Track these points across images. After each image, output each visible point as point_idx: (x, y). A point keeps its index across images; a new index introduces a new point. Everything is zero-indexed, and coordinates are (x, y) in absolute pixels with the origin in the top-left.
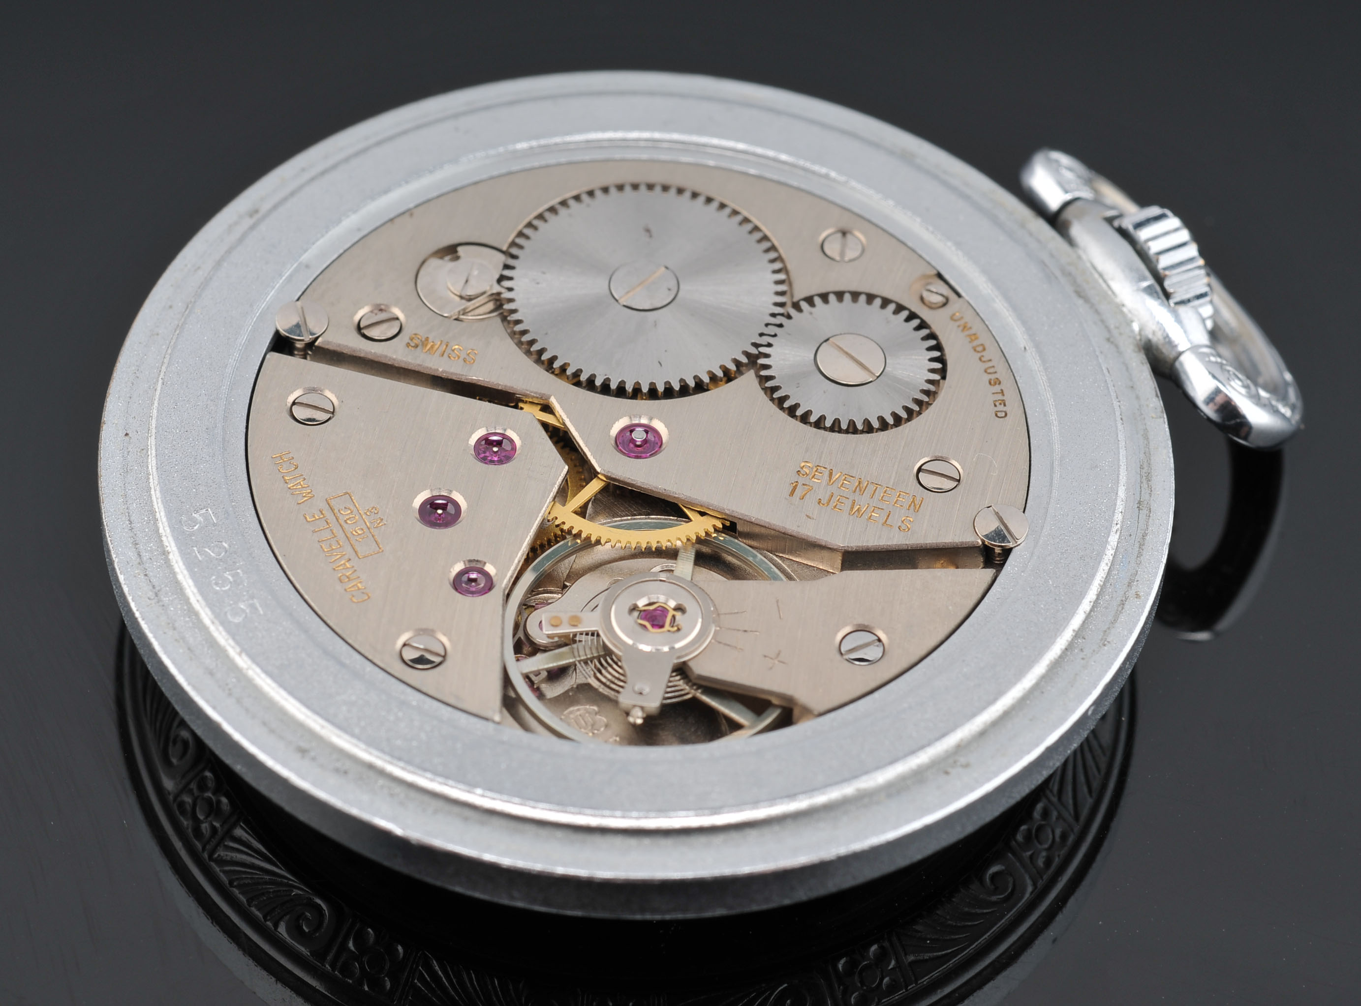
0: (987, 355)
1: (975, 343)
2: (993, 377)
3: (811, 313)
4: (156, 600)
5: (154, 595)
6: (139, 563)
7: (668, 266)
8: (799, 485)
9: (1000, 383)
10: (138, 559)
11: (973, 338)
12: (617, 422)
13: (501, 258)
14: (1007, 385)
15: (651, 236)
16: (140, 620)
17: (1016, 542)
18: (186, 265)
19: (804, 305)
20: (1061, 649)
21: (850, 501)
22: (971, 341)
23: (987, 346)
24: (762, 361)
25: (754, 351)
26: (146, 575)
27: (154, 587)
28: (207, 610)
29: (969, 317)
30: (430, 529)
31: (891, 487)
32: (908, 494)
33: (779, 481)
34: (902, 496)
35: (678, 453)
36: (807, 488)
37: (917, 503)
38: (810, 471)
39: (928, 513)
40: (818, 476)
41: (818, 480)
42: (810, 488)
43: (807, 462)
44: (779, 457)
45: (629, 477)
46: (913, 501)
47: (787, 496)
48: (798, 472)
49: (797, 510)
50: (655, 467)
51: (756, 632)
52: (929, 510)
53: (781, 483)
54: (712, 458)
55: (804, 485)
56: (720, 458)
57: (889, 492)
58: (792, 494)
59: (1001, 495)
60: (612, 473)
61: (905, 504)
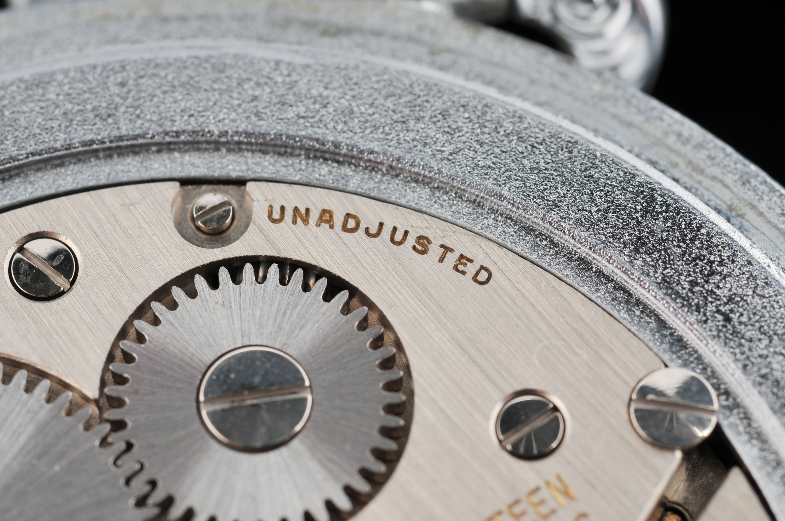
0: (370, 222)
1: (338, 220)
2: (411, 241)
9: (429, 241)
11: (327, 217)
14: (439, 233)
22: (331, 224)
23: (354, 211)
29: (289, 198)
31: (510, 501)
32: (536, 490)
34: (536, 498)
37: (558, 484)
39: (587, 487)
46: (554, 491)
52: (583, 481)
57: (517, 510)
59: (621, 372)
61: (552, 504)
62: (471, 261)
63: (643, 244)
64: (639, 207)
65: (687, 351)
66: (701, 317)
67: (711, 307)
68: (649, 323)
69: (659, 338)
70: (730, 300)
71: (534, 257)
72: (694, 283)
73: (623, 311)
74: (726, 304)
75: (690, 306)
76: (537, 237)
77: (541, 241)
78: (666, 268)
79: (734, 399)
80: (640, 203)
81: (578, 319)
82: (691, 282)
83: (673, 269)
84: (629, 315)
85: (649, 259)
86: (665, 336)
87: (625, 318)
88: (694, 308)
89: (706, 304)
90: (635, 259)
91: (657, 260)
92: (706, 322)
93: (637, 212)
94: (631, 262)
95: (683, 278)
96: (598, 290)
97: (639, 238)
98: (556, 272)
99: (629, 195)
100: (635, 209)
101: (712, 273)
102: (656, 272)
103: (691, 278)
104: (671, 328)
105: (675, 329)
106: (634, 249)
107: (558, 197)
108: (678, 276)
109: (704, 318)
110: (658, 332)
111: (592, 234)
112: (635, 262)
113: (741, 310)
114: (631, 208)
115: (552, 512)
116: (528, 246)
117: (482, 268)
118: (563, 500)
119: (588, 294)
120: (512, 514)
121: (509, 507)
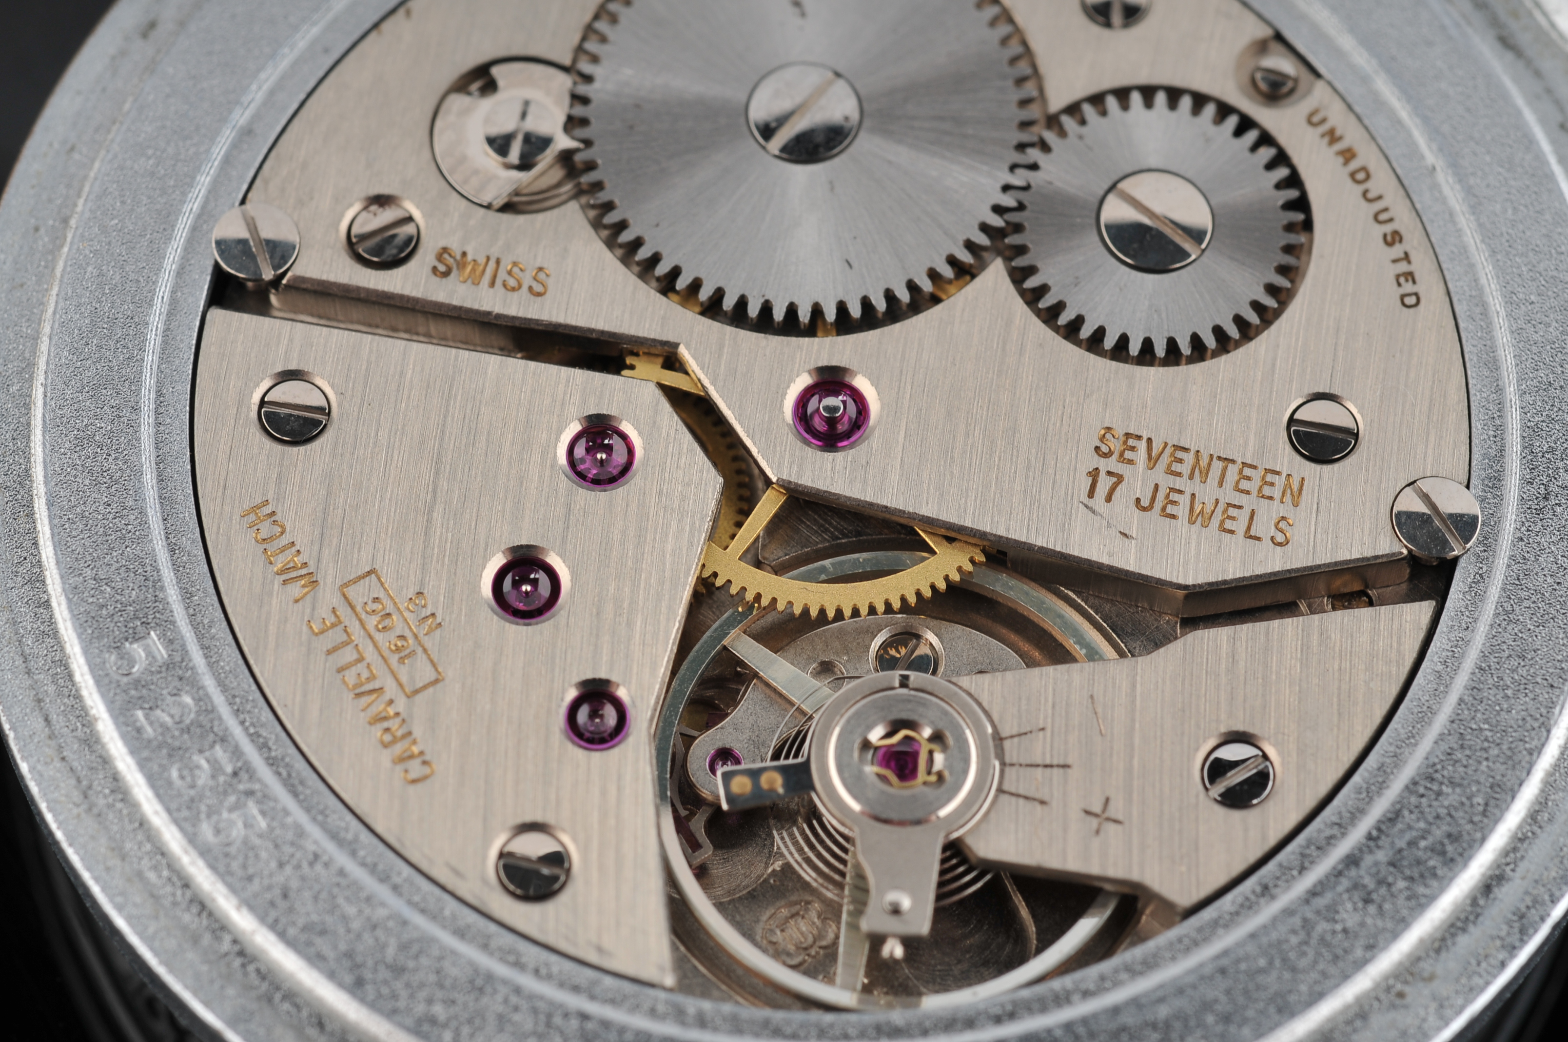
0: (1374, 187)
1: (1354, 165)
2: (1388, 228)
3: (1081, 137)
4: (84, 807)
5: (82, 797)
6: (50, 738)
7: (840, 69)
8: (1102, 474)
9: (1401, 241)
10: (47, 729)
11: (1348, 155)
12: (792, 385)
13: (564, 81)
14: (1413, 242)
15: (803, 15)
16: (65, 845)
17: (1464, 548)
18: (51, 145)
19: (1068, 122)
20: (1560, 746)
21: (1188, 496)
22: (1347, 162)
23: (1372, 168)
24: (1012, 240)
25: (997, 221)
26: (63, 759)
27: (79, 781)
28: (174, 829)
29: (1337, 116)
30: (514, 627)
31: (1249, 462)
32: (1278, 473)
33: (1069, 469)
34: (1269, 478)
35: (898, 433)
36: (1114, 479)
37: (1295, 487)
38: (1115, 445)
39: (1315, 507)
40: (1128, 455)
41: (1130, 462)
42: (1120, 478)
43: (1109, 429)
44: (1062, 425)
45: (825, 489)
46: (1288, 486)
47: (1084, 497)
48: (1097, 449)
49: (1105, 523)
50: (864, 464)
51: (1065, 766)
52: (1316, 500)
53: (1072, 474)
54: (954, 436)
55: (1109, 473)
56: (967, 435)
57: (1247, 472)
58: (1091, 494)
59: (1430, 459)
60: (796, 484)
61: (1277, 493)
62: (1414, 282)
65: (1495, 492)
66: (1529, 477)
68: (1491, 447)
69: (1486, 464)
71: (1462, 326)
72: (1552, 450)
73: (1482, 422)
75: (1531, 462)
76: (1481, 314)
77: (1481, 319)
78: (1544, 421)
79: (1489, 557)
84: (1483, 428)
86: (1491, 467)
87: (1476, 427)
88: (1531, 466)
90: (1530, 394)
92: (1528, 483)
94: (1524, 393)
96: (1481, 391)
102: (1533, 417)
104: (1502, 467)
105: (1505, 470)
106: (1538, 387)
107: (1525, 299)
108: (1547, 435)
109: (1530, 480)
110: (1490, 460)
111: (1519, 347)
112: (1527, 395)
115: (1271, 498)
116: (1468, 313)
117: (1416, 294)
118: (1288, 498)
119: (1470, 386)
120: (1241, 472)
121: (1244, 464)
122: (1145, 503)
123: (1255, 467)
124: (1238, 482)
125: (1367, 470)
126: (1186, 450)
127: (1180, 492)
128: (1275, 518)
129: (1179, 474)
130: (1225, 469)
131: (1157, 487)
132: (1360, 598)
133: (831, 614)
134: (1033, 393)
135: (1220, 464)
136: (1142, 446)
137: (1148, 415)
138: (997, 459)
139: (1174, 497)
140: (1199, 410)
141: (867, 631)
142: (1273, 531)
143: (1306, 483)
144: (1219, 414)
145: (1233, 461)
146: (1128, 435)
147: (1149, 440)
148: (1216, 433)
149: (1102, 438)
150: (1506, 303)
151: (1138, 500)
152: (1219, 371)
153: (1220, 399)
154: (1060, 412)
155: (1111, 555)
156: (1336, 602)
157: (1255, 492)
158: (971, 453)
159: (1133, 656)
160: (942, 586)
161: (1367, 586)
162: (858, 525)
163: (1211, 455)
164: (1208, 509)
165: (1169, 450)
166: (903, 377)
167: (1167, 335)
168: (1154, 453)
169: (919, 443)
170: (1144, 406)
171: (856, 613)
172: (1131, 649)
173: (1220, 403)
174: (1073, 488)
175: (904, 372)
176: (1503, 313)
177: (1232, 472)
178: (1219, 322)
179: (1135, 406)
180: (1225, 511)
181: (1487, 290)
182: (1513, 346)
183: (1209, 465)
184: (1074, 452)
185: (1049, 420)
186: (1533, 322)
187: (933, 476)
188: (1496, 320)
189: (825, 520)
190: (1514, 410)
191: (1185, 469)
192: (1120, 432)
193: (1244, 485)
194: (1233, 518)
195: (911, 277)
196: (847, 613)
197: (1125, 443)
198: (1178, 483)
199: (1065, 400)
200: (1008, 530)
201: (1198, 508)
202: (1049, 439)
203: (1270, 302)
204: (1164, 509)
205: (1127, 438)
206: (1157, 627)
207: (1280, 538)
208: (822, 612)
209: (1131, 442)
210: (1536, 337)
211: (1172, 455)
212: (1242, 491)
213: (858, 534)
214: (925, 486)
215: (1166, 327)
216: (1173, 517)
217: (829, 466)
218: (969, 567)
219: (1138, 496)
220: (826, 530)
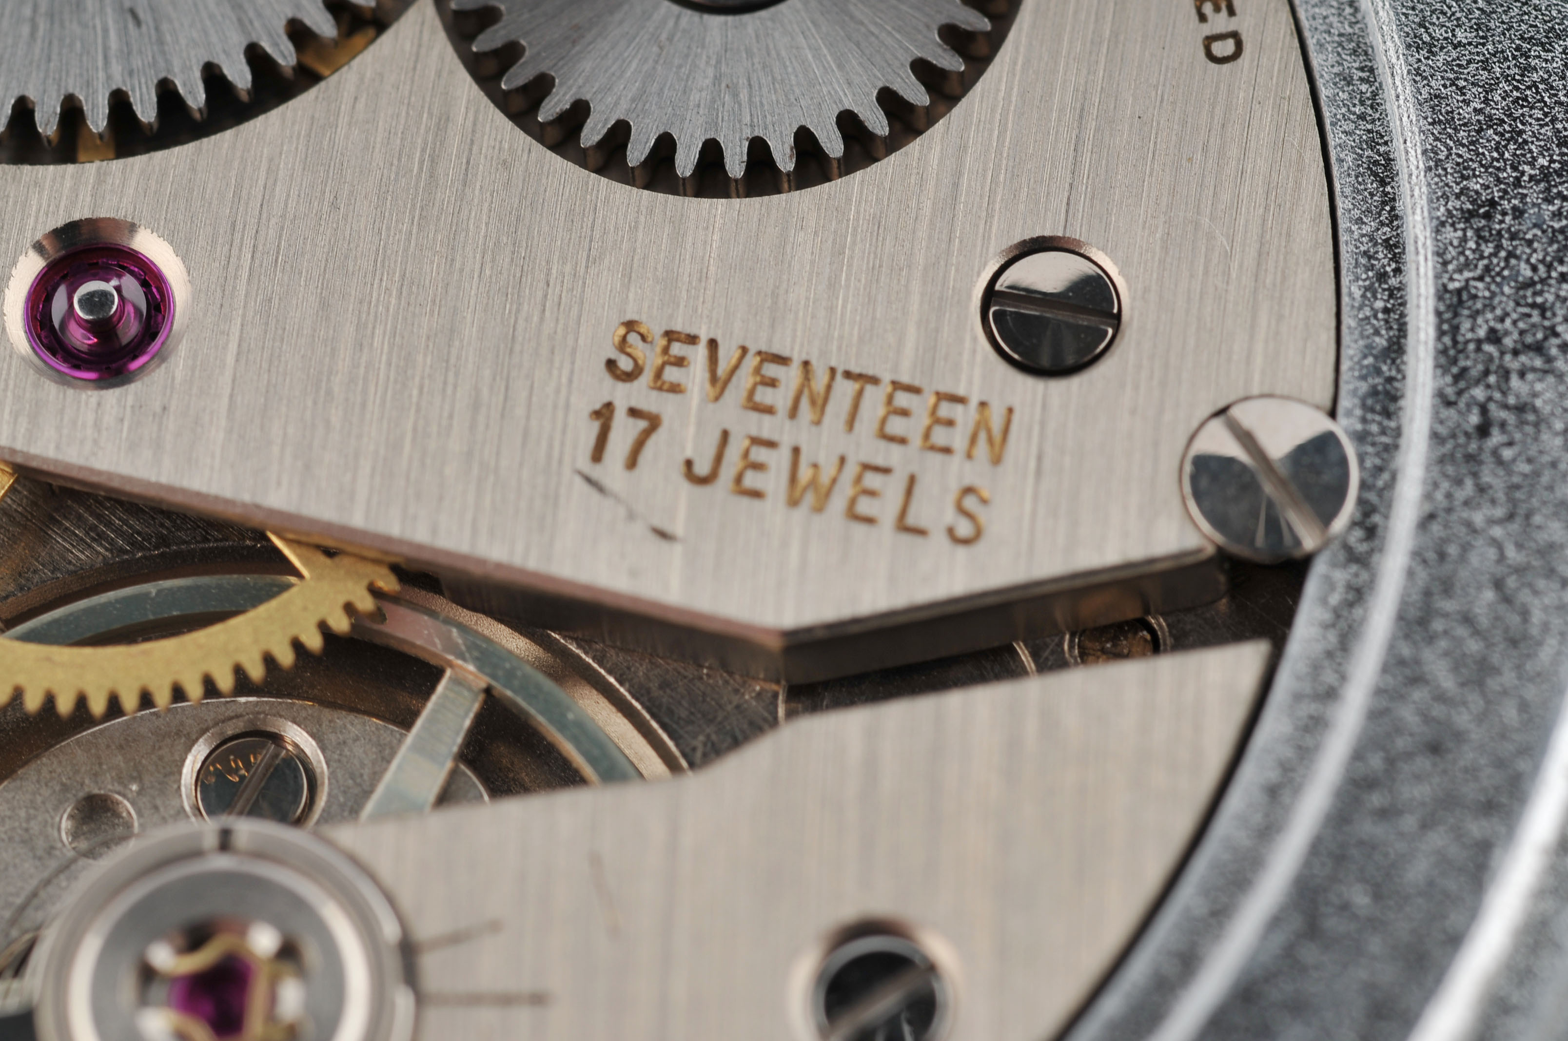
8: (621, 414)
17: (1322, 537)
21: (785, 453)
31: (905, 379)
32: (960, 400)
33: (555, 407)
34: (946, 410)
35: (225, 348)
36: (642, 424)
37: (996, 422)
38: (650, 357)
39: (1032, 464)
40: (671, 374)
41: (675, 389)
42: (654, 422)
43: (630, 326)
44: (542, 319)
45: (81, 462)
46: (982, 424)
47: (584, 462)
48: (611, 364)
49: (622, 511)
50: (158, 410)
51: (538, 999)
52: (1034, 450)
53: (560, 414)
54: (333, 350)
55: (634, 412)
56: (359, 346)
57: (902, 399)
58: (598, 453)
59: (1259, 360)
60: (26, 455)
61: (958, 439)
62: (1231, 12)
63: (1488, 216)
64: (1543, 161)
65: (1386, 422)
66: (1450, 391)
67: (1479, 393)
68: (1377, 332)
69: (1367, 366)
70: (1520, 409)
71: (1324, 93)
72: (1494, 337)
73: (1361, 283)
74: (1506, 407)
75: (1454, 361)
76: (1362, 69)
77: (1362, 79)
78: (1481, 279)
79: (1372, 551)
80: (1551, 156)
81: (1284, 232)
82: (1492, 331)
83: (1489, 289)
84: (1364, 296)
85: (1472, 244)
86: (1378, 372)
87: (1350, 294)
88: (1455, 370)
89: (1477, 382)
90: (1453, 225)
91: (1482, 257)
92: (1449, 404)
93: (1532, 164)
94: (1443, 224)
95: (1489, 316)
96: (1359, 221)
97: (1492, 203)
98: (1332, 143)
99: (1547, 131)
100: (1534, 159)
101: (1538, 348)
102: (1460, 271)
103: (1499, 326)
104: (1399, 370)
105: (1404, 378)
106: (1469, 210)
107: (1446, 39)
108: (1485, 306)
109: (1453, 398)
110: (1376, 357)
111: (1433, 134)
112: (1449, 228)
113: (1518, 436)
114: (1531, 151)
115: (947, 450)
116: (1336, 70)
117: (1235, 35)
118: (982, 448)
119: (1340, 212)
120: (890, 399)
121: (897, 385)
122: (702, 468)
123: (915, 390)
124: (884, 421)
125: (1136, 387)
126: (782, 360)
127: (771, 444)
128: (954, 487)
129: (769, 410)
130: (859, 396)
131: (725, 435)
132: (1136, 633)
133: (98, 706)
134: (488, 257)
135: (851, 387)
136: (699, 355)
137: (709, 293)
138: (415, 392)
139: (760, 454)
140: (810, 280)
141: (178, 734)
142: (949, 516)
143: (1016, 418)
144: (848, 286)
145: (874, 380)
146: (670, 336)
147: (713, 344)
148: (842, 324)
149: (623, 345)
150: (1409, 46)
151: (689, 464)
152: (849, 200)
153: (851, 257)
154: (540, 294)
155: (633, 573)
156: (1088, 644)
157: (916, 440)
158: (366, 380)
159: (692, 765)
160: (314, 641)
161: (1147, 611)
162: (162, 525)
163: (833, 371)
164: (825, 479)
165: (751, 361)
166: (238, 236)
167: (748, 133)
168: (722, 369)
169: (265, 365)
170: (703, 276)
171: (146, 700)
172: (687, 750)
173: (850, 266)
174: (562, 444)
175: (239, 226)
176: (1401, 68)
177: (874, 398)
178: (849, 104)
179: (686, 279)
180: (858, 479)
181: (1372, 21)
182: (1421, 131)
183: (829, 388)
184: (565, 373)
185: (518, 311)
186: (1462, 83)
187: (291, 430)
188: (1390, 81)
189: (99, 517)
190: (1421, 258)
191: (780, 398)
192: (655, 328)
193: (896, 426)
194: (871, 493)
195: (254, 38)
196: (130, 702)
197: (666, 350)
198: (766, 427)
199: (549, 270)
200: (434, 530)
201: (805, 474)
202: (517, 348)
203: (951, 62)
204: (739, 479)
205: (670, 341)
206: (738, 707)
207: (964, 529)
208: (82, 702)
209: (677, 349)
210: (1466, 112)
211: (757, 370)
212: (892, 439)
213: (163, 541)
214: (276, 449)
215: (747, 119)
216: (756, 494)
217: (90, 418)
218: (366, 603)
219: (689, 453)
220: (101, 537)
